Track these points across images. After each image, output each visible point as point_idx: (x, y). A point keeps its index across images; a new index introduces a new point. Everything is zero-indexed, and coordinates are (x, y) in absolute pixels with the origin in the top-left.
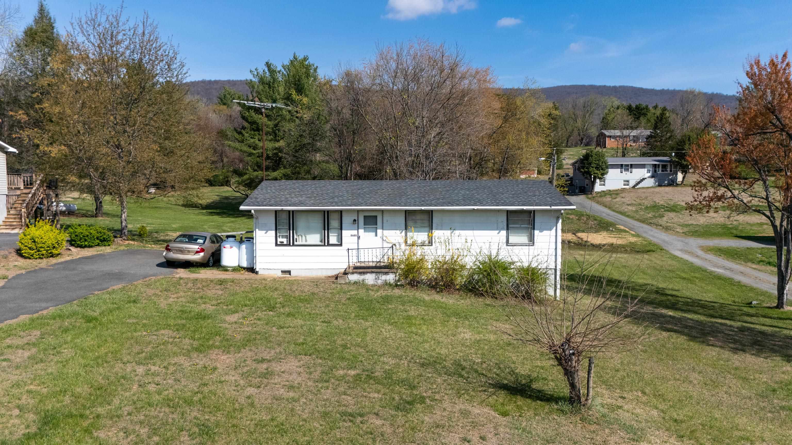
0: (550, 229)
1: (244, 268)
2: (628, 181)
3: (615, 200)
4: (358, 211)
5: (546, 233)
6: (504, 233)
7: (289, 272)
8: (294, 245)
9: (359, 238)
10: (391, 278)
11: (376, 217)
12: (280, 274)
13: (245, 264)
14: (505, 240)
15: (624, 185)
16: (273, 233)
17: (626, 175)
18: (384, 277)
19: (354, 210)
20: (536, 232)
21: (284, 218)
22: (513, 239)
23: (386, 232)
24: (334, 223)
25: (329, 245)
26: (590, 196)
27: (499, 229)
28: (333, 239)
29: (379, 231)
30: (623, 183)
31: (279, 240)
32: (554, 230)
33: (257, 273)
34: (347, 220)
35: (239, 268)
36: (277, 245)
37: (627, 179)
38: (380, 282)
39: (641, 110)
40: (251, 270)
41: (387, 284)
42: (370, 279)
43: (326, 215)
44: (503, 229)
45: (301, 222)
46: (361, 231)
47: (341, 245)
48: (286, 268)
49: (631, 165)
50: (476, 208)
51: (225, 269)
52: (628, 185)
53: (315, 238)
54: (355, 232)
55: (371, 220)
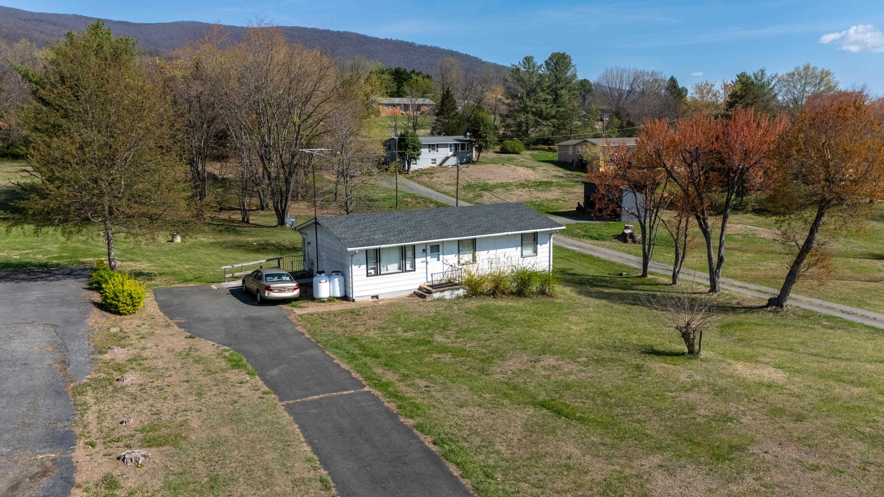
0: (546, 243)
1: (337, 298)
2: (435, 160)
4: (426, 244)
5: (544, 245)
6: (519, 249)
7: (377, 297)
8: (380, 274)
9: (427, 263)
10: (461, 292)
11: (438, 246)
12: (370, 299)
13: (338, 294)
14: (520, 254)
15: (432, 163)
16: (364, 267)
17: (433, 154)
18: (456, 292)
19: (423, 244)
20: (539, 246)
21: (371, 255)
22: (525, 253)
23: (446, 257)
24: (409, 254)
25: (406, 271)
26: (407, 176)
27: (517, 246)
28: (408, 268)
29: (441, 257)
30: (431, 161)
31: (369, 271)
32: (548, 244)
33: (353, 301)
34: (418, 251)
35: (331, 299)
36: (368, 276)
37: (434, 158)
38: (454, 296)
39: (401, 74)
40: (345, 298)
41: (458, 297)
42: (447, 295)
43: (403, 250)
44: (518, 246)
45: (384, 257)
46: (429, 258)
47: (415, 270)
48: (374, 293)
49: (437, 145)
51: (321, 301)
52: (435, 163)
53: (394, 267)
54: (424, 259)
55: (435, 249)
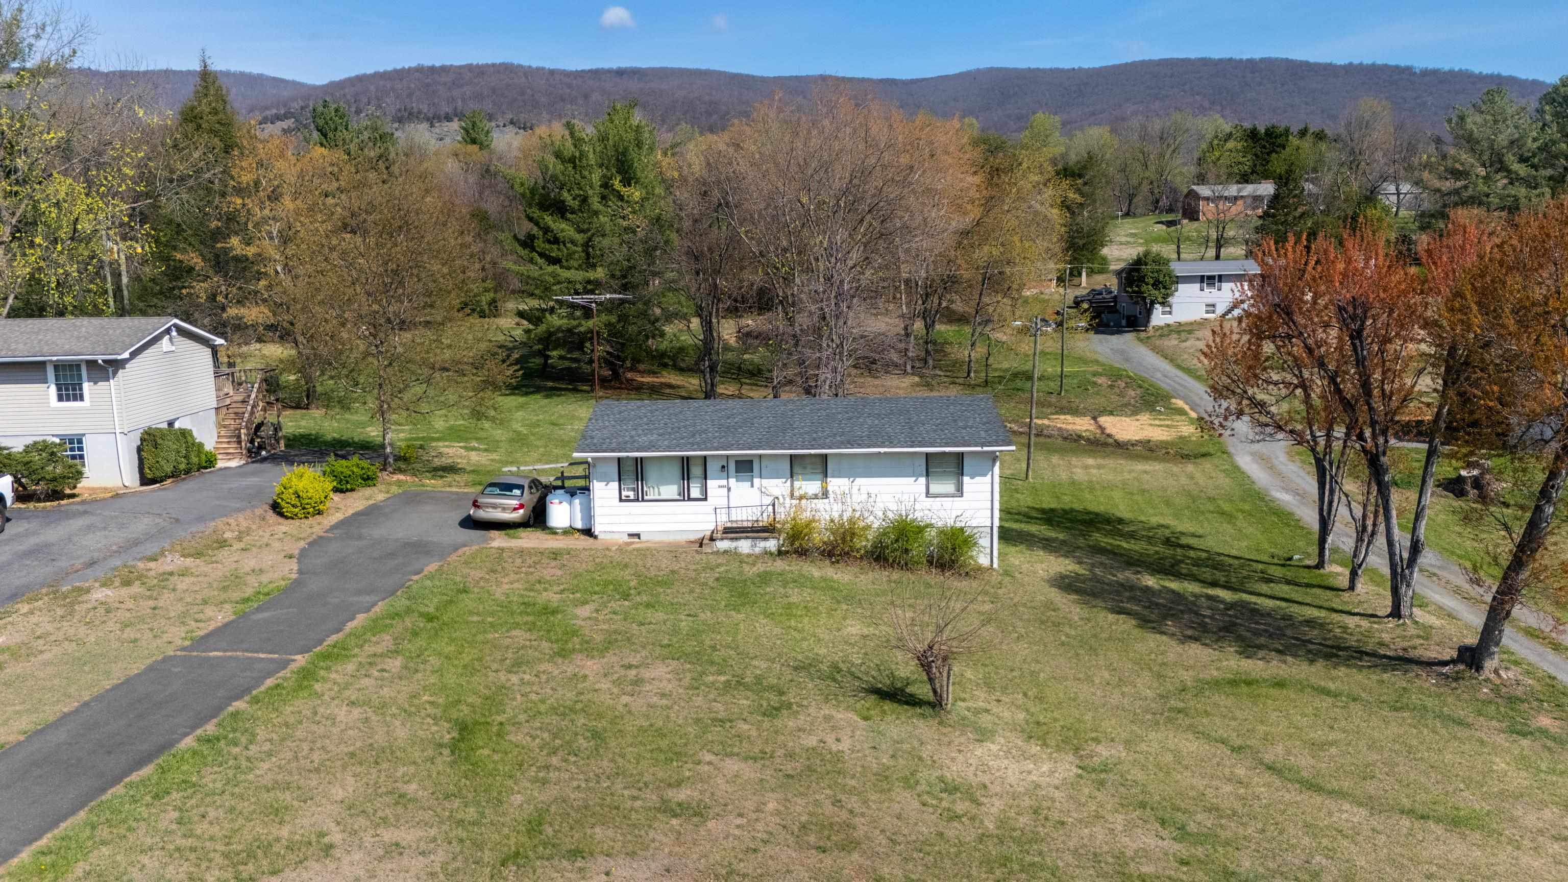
0: (985, 475)
1: (578, 530)
2: (1214, 306)
3: (1184, 345)
4: (728, 457)
5: (978, 479)
6: (923, 480)
7: (638, 536)
8: (643, 500)
9: (729, 489)
10: (772, 545)
11: (751, 462)
12: (626, 539)
13: (579, 525)
14: (924, 490)
15: (1207, 312)
16: (616, 484)
17: (1210, 294)
18: (762, 544)
19: (722, 456)
20: (966, 479)
21: (629, 467)
22: (935, 488)
23: (765, 482)
24: (696, 471)
25: (689, 499)
26: (1143, 335)
27: (917, 476)
28: (695, 492)
29: (757, 481)
30: (1204, 308)
31: (624, 493)
32: (989, 476)
33: (596, 537)
34: (712, 467)
35: (570, 531)
36: (621, 500)
37: (1210, 301)
38: (757, 550)
39: (1276, 137)
40: (588, 532)
41: (767, 553)
42: (744, 546)
43: (685, 463)
44: (921, 475)
45: (651, 473)
46: (732, 481)
47: (706, 499)
48: (634, 530)
49: (1220, 276)
50: (882, 450)
51: (553, 532)
52: (1214, 312)
53: (671, 490)
54: (724, 482)
55: (745, 467)
